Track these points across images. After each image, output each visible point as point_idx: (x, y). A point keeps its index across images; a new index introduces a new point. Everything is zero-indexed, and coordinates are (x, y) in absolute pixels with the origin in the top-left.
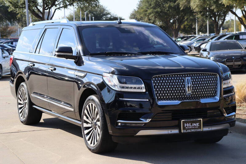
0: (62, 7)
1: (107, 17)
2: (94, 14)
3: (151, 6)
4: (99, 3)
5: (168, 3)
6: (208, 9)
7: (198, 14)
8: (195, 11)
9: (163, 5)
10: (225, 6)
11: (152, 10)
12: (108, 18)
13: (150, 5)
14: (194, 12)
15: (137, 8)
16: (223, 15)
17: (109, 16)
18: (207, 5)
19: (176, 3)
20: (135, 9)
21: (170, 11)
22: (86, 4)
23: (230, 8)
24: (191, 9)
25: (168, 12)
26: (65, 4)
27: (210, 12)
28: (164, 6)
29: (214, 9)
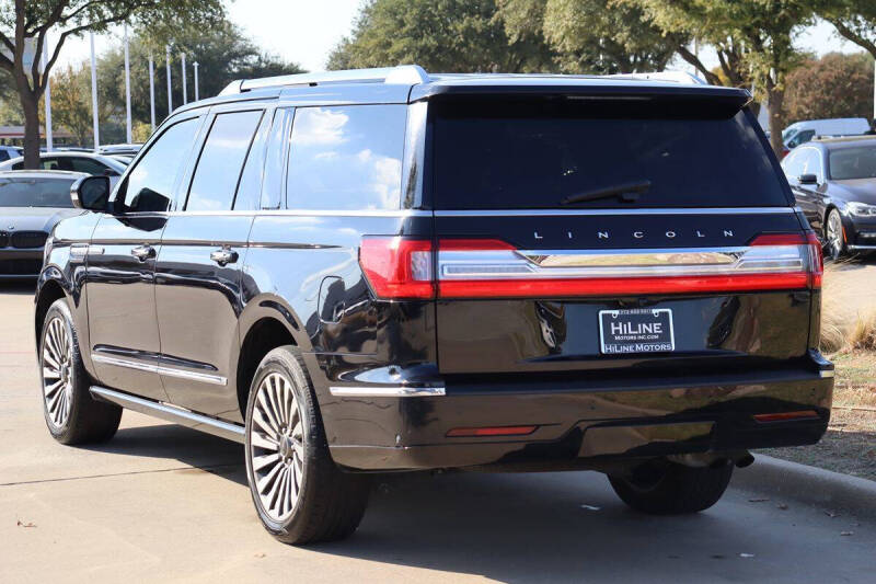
0: (86, 28)
1: (246, 64)
2: (199, 52)
3: (405, 30)
4: (222, 15)
5: (463, 19)
6: (601, 41)
7: (567, 61)
8: (559, 49)
9: (447, 24)
10: (664, 35)
11: (406, 41)
12: (249, 67)
13: (402, 24)
14: (555, 50)
15: (354, 32)
16: (653, 66)
17: (253, 59)
18: (603, 29)
19: (493, 19)
20: (345, 36)
21: (472, 46)
22: (174, 18)
23: (680, 42)
24: (545, 42)
25: (464, 50)
26: (97, 17)
27: (609, 53)
28: (451, 28)
29: (624, 43)
